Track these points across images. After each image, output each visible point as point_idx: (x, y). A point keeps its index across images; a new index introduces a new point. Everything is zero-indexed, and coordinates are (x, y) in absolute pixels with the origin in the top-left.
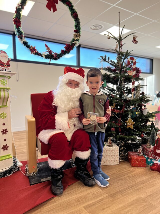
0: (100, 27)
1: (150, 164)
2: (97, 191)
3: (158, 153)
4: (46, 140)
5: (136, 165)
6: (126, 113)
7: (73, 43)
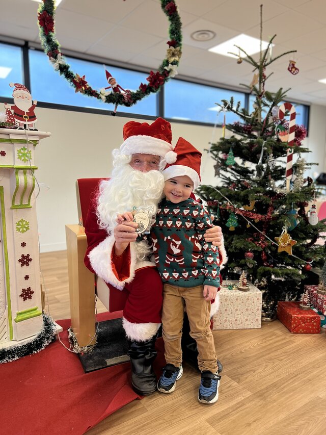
0: (212, 35)
1: (323, 326)
5: (301, 330)
6: (278, 221)
7: (165, 70)
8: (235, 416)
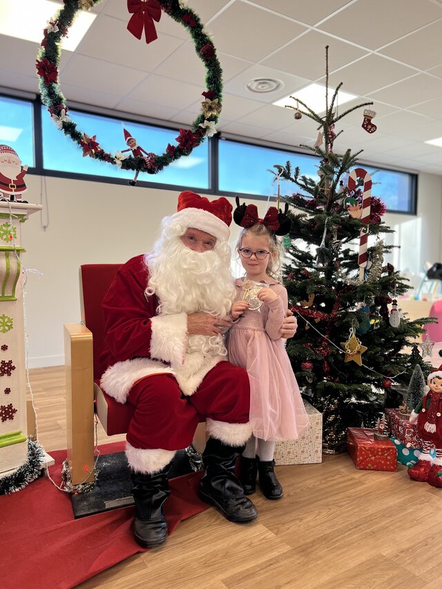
0: (275, 85)
1: (408, 464)
2: (263, 537)
3: (430, 433)
4: (120, 393)
5: (370, 465)
6: (344, 321)
7: (200, 127)
8: (262, 576)
